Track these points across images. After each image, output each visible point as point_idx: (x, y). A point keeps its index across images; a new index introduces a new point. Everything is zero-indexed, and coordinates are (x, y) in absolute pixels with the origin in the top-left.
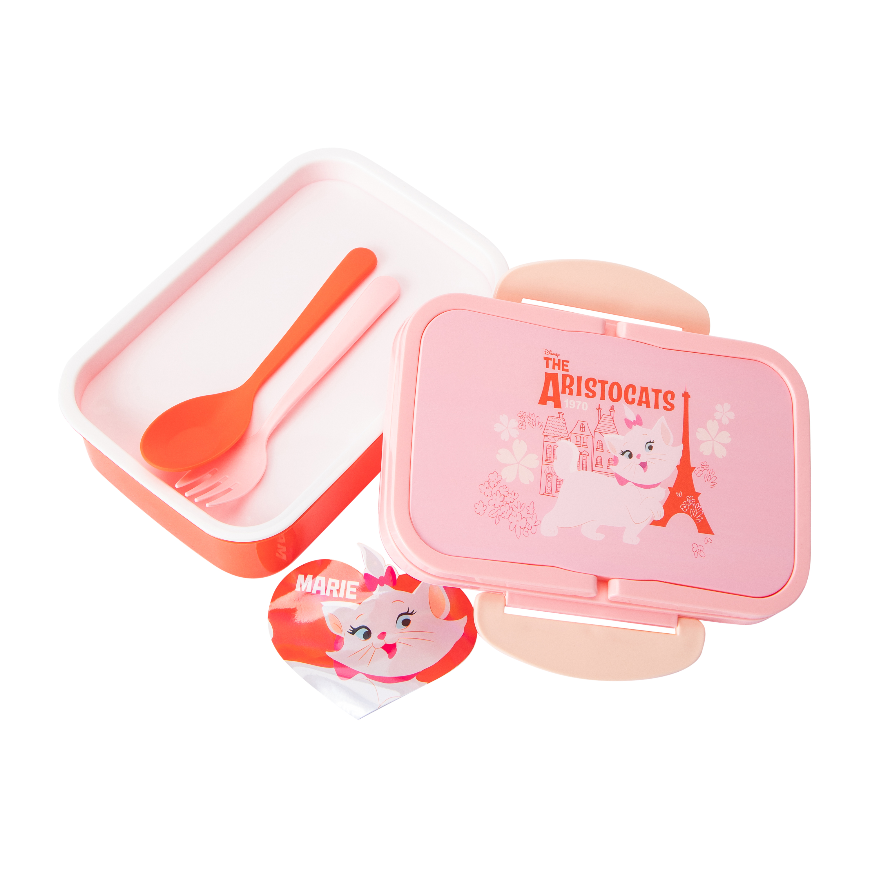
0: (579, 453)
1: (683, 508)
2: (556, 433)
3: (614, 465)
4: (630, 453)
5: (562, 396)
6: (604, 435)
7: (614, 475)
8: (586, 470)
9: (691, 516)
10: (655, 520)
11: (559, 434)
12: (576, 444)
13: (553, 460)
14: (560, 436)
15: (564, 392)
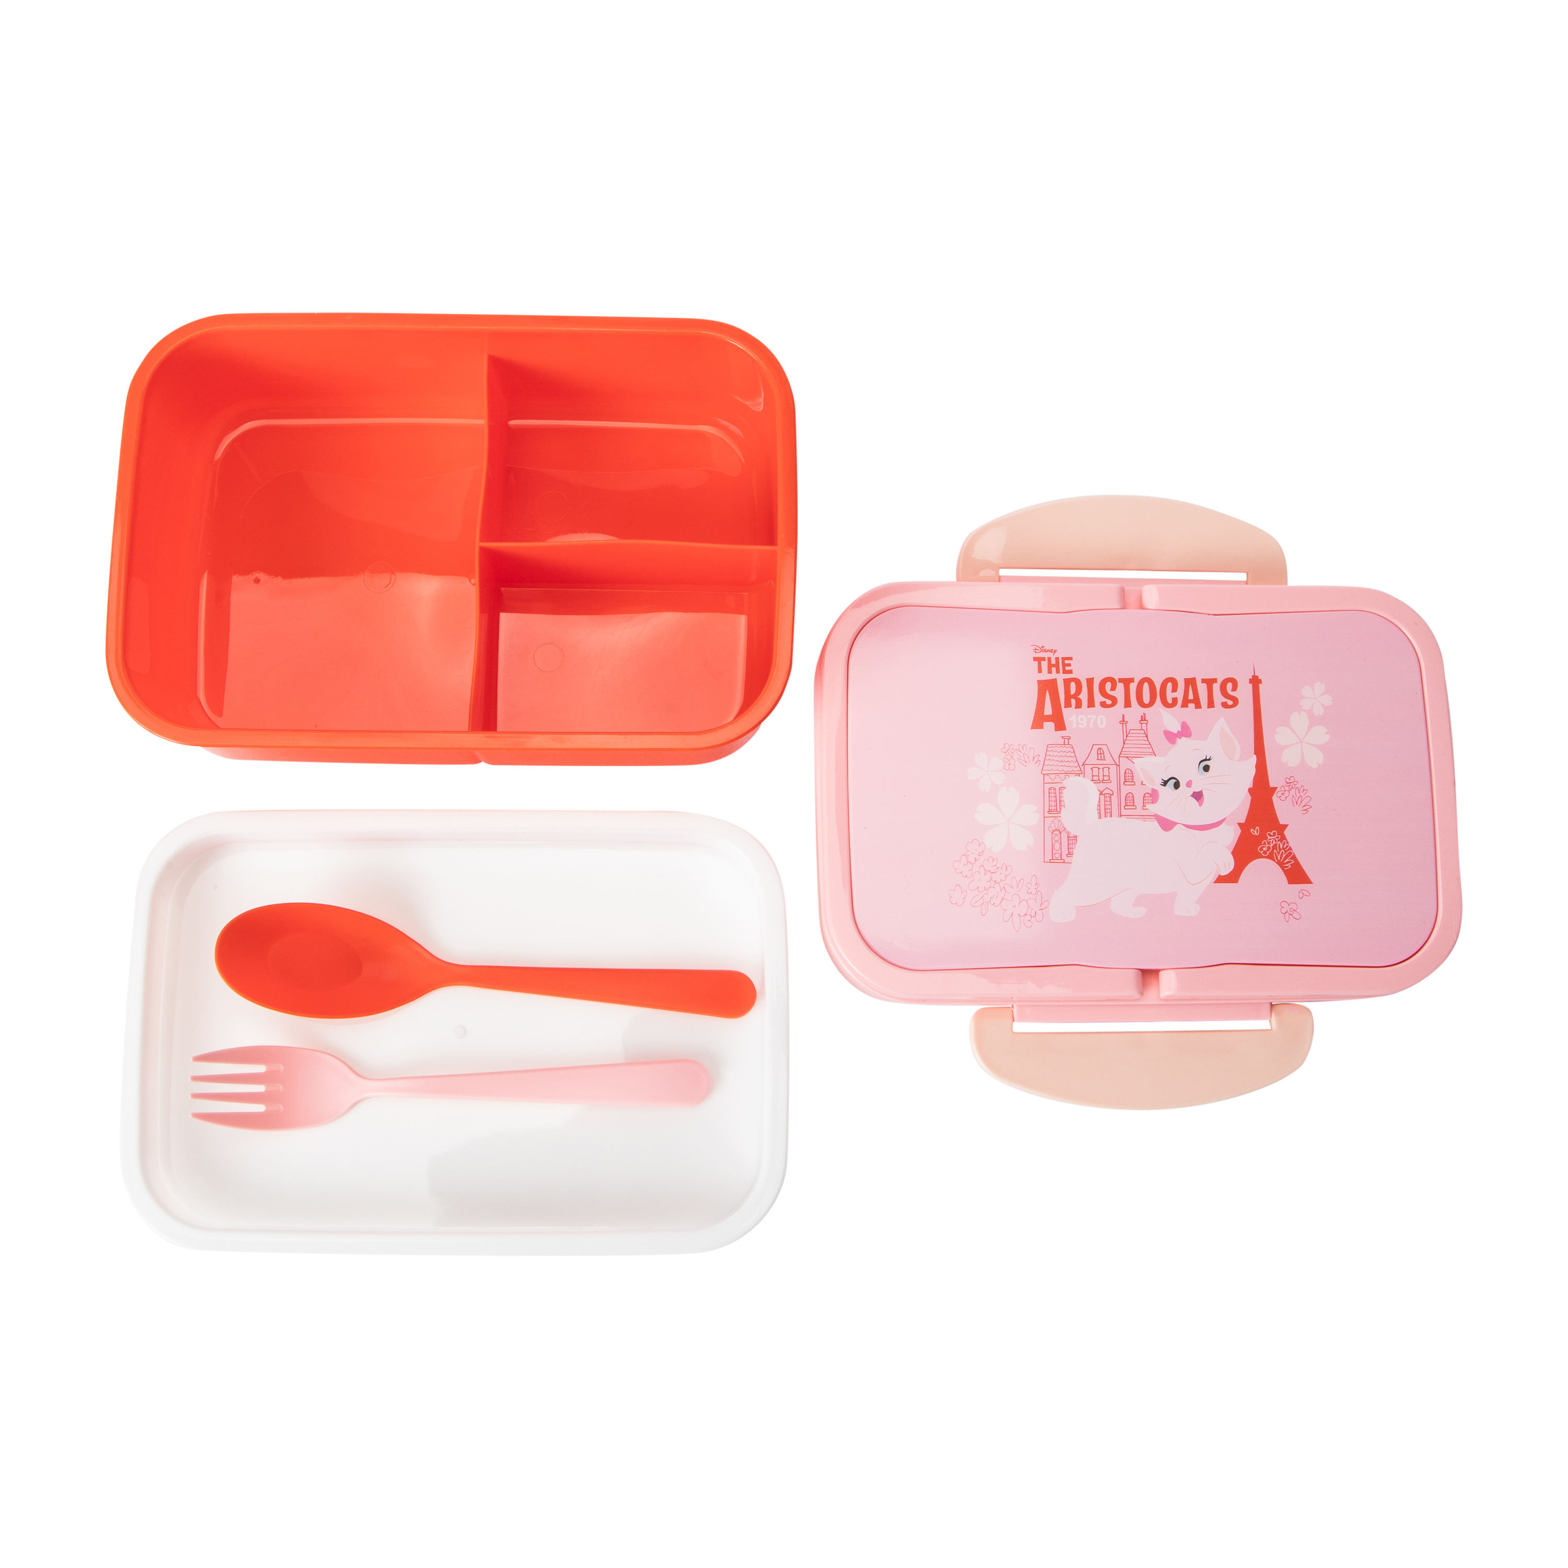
0: (1099, 793)
1: (1263, 851)
2: (1060, 769)
3: (1153, 803)
4: (1175, 781)
5: (1066, 712)
6: (1134, 760)
7: (1154, 817)
8: (1111, 817)
9: (1275, 862)
10: (1221, 875)
11: (1066, 769)
12: (1092, 780)
13: (1060, 809)
14: (1068, 772)
15: (1068, 705)
